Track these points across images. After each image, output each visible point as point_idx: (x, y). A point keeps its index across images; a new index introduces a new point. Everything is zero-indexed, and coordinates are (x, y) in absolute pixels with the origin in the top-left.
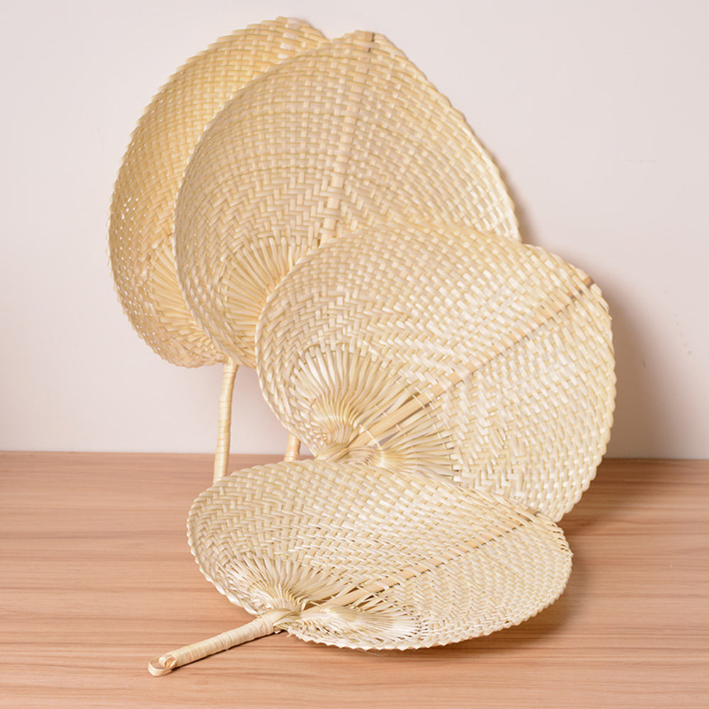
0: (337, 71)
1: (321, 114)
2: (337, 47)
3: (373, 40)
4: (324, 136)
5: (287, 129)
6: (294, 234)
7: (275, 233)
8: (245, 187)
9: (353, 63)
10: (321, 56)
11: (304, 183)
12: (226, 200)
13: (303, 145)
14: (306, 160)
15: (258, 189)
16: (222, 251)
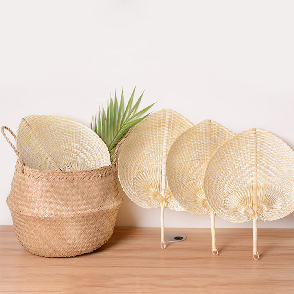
0: (202, 132)
1: (200, 144)
2: (201, 125)
3: (210, 122)
4: (203, 150)
5: (192, 149)
6: (200, 178)
7: (195, 178)
8: (184, 167)
9: (206, 129)
10: (197, 128)
11: (200, 164)
12: (179, 170)
13: (197, 153)
14: (199, 157)
15: (187, 167)
16: (181, 184)
